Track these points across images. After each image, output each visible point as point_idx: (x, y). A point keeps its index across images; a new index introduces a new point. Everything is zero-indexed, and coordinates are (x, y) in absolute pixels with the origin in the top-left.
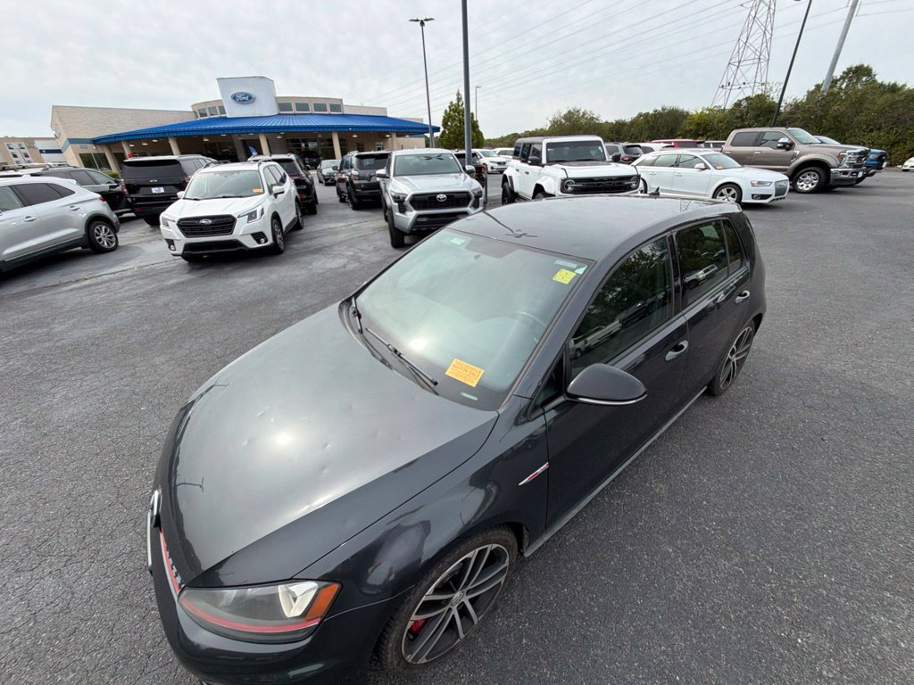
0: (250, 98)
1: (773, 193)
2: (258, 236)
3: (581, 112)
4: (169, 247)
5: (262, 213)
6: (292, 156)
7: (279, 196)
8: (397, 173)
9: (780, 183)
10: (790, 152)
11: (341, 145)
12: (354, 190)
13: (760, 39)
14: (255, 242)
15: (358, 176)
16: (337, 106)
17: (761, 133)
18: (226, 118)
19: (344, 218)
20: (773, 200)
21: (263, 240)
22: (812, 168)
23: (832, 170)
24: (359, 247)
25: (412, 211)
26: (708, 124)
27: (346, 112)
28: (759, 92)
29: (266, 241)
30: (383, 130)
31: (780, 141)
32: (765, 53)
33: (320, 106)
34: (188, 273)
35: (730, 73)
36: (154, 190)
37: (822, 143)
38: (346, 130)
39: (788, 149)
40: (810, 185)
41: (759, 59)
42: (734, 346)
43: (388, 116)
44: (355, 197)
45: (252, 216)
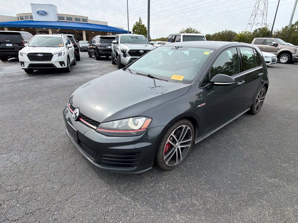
0: (45, 13)
1: (271, 61)
2: (62, 63)
3: (193, 29)
4: (21, 65)
5: (64, 54)
6: (72, 35)
7: (70, 48)
8: (121, 42)
9: (273, 57)
10: (277, 48)
11: (86, 36)
12: (98, 52)
13: (264, 6)
14: (60, 65)
15: (100, 45)
16: (85, 20)
17: (265, 39)
18: (33, 21)
19: (92, 62)
20: (271, 64)
21: (63, 65)
22: (285, 54)
23: (293, 55)
24: (104, 72)
25: (129, 56)
26: (244, 38)
27: (89, 23)
28: (264, 27)
29: (65, 66)
30: (106, 31)
31: (273, 43)
32: (265, 12)
33: (77, 19)
34: (29, 77)
35: (252, 19)
36: (7, 45)
37: (288, 45)
38: (89, 30)
39: (276, 46)
40: (285, 60)
41: (263, 14)
42: (259, 94)
43: (108, 26)
44: (98, 54)
45: (60, 54)
